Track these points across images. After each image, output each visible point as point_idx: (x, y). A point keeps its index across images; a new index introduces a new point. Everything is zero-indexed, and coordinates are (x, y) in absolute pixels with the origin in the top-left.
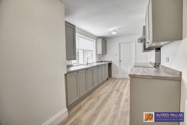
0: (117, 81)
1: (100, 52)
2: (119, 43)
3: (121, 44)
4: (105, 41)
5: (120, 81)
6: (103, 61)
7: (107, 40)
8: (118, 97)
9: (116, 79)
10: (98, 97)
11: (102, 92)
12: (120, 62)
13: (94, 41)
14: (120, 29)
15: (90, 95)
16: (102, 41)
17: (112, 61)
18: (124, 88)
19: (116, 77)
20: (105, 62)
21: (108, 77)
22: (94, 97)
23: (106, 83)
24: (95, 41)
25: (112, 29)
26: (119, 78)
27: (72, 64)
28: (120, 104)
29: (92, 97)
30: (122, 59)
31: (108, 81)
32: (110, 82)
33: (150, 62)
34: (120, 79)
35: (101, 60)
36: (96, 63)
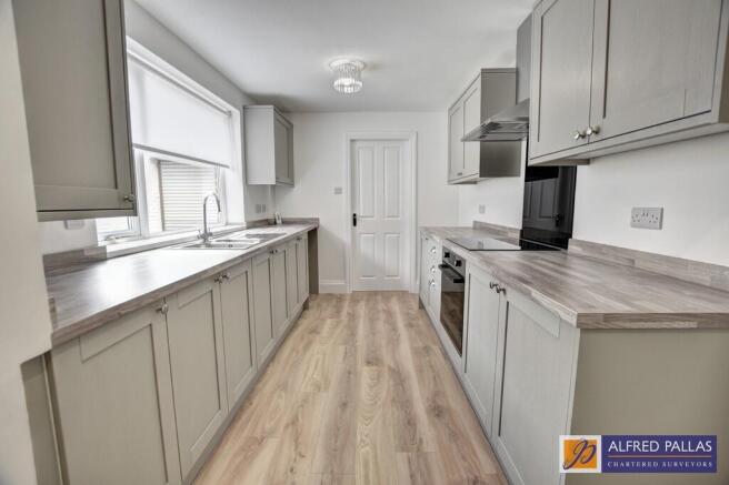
0: (346, 308)
1: (266, 174)
2: (352, 141)
3: (358, 144)
4: (287, 124)
5: (362, 309)
6: (279, 222)
7: (296, 122)
8: (393, 400)
9: (340, 298)
10: (294, 422)
11: (302, 386)
12: (355, 224)
13: (230, 114)
14: (374, 67)
15: (238, 425)
16: (276, 120)
17: (321, 222)
18: (394, 342)
19: (336, 292)
20: (286, 222)
21: (307, 295)
22: (272, 433)
23: (304, 324)
24: (237, 114)
25: (339, 61)
26: (349, 291)
27: (101, 244)
28: (421, 441)
29: (258, 434)
30: (360, 213)
31: (311, 314)
32: (323, 320)
33: (475, 222)
34: (355, 298)
35: (269, 215)
36: (248, 228)
